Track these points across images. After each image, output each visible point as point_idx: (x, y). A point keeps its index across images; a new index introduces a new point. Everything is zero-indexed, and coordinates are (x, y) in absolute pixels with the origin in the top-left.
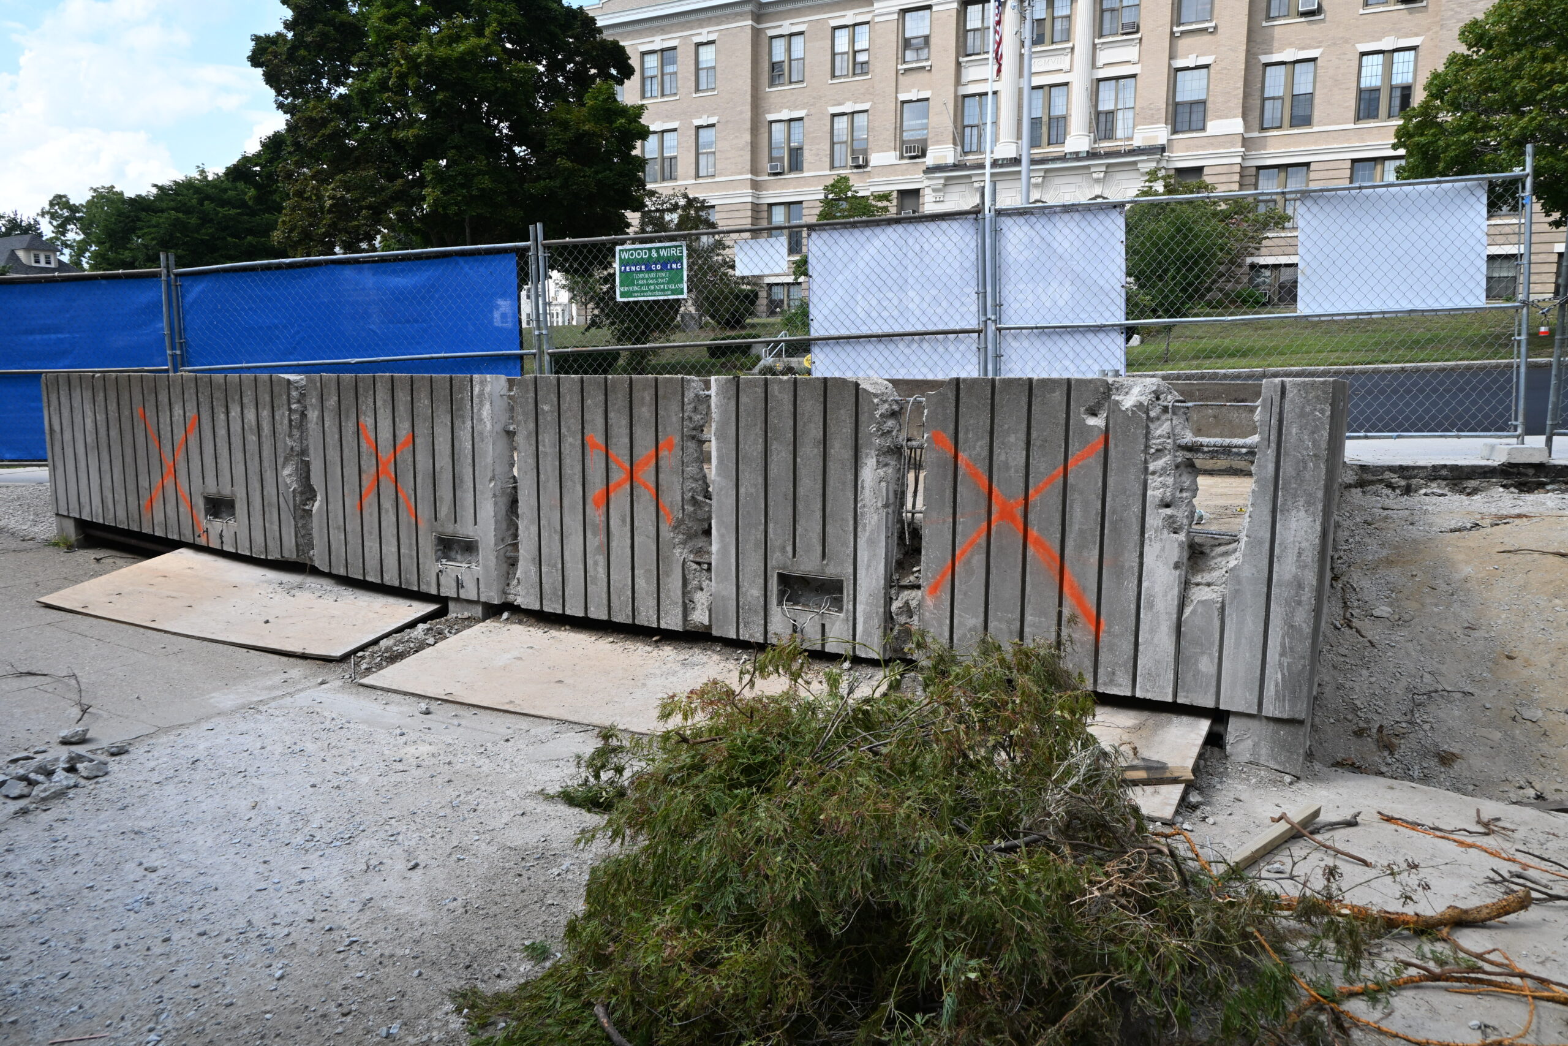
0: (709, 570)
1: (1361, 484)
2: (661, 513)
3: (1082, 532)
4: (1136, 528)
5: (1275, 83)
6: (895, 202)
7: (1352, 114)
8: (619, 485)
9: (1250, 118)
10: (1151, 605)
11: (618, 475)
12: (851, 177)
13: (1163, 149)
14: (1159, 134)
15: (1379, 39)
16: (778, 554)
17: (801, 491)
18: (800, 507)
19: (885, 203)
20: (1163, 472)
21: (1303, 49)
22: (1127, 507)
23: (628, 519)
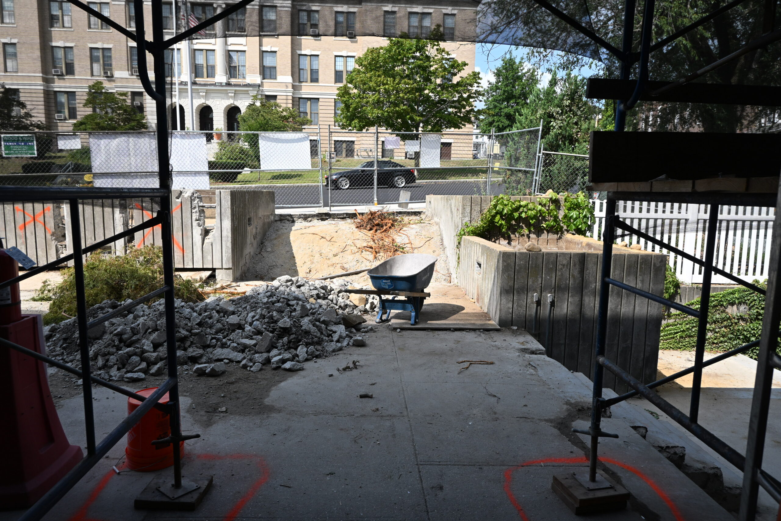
0: (65, 247)
1: (281, 220)
2: (47, 230)
3: (177, 228)
4: (190, 226)
5: (305, 63)
6: (130, 97)
7: (333, 80)
8: (29, 222)
9: (295, 76)
10: (196, 245)
11: (29, 219)
12: (104, 82)
13: (259, 86)
14: (257, 79)
15: (341, 51)
16: (89, 240)
17: (96, 221)
18: (96, 226)
19: (124, 97)
20: (196, 212)
21: (313, 50)
22: (188, 221)
23: (34, 233)
